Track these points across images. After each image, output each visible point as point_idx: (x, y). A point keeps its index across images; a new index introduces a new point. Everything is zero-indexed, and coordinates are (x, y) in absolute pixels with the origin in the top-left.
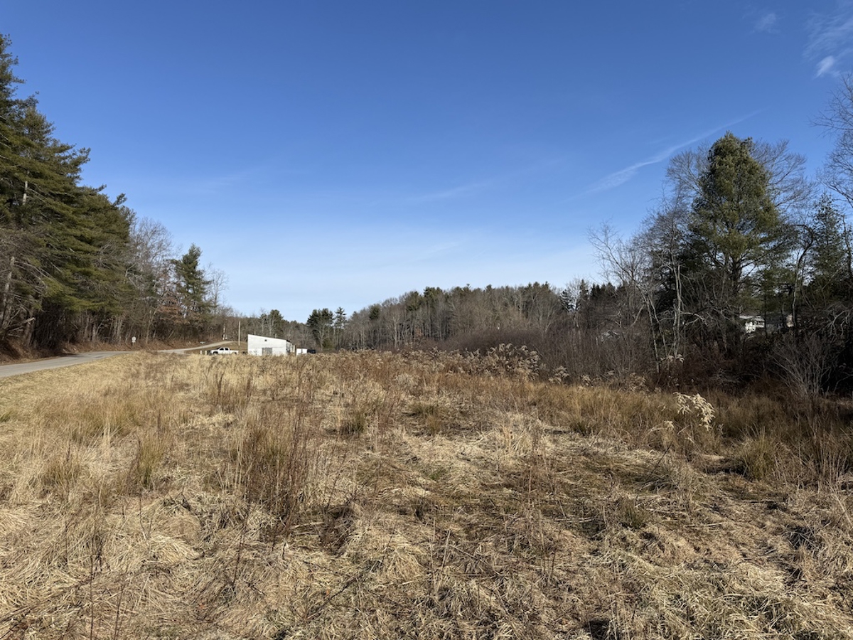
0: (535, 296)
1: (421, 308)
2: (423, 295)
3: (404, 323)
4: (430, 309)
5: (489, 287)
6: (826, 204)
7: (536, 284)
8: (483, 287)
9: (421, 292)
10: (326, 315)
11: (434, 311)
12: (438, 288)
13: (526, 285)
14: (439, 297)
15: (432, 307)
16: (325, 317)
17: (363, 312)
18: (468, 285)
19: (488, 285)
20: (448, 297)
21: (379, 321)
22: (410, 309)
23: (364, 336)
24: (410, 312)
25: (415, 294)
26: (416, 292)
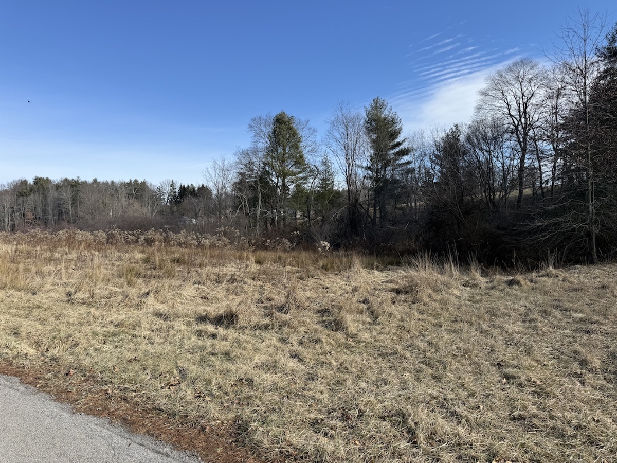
0: (137, 190)
1: (32, 195)
2: (32, 183)
3: (15, 207)
4: (41, 196)
5: (95, 180)
6: (326, 157)
7: (136, 181)
8: (90, 180)
9: (31, 181)
11: (45, 197)
12: (47, 179)
13: (127, 181)
14: (50, 186)
15: (43, 194)
18: (78, 177)
19: (94, 178)
20: (58, 186)
22: (21, 194)
24: (21, 197)
25: (24, 183)
26: (25, 180)
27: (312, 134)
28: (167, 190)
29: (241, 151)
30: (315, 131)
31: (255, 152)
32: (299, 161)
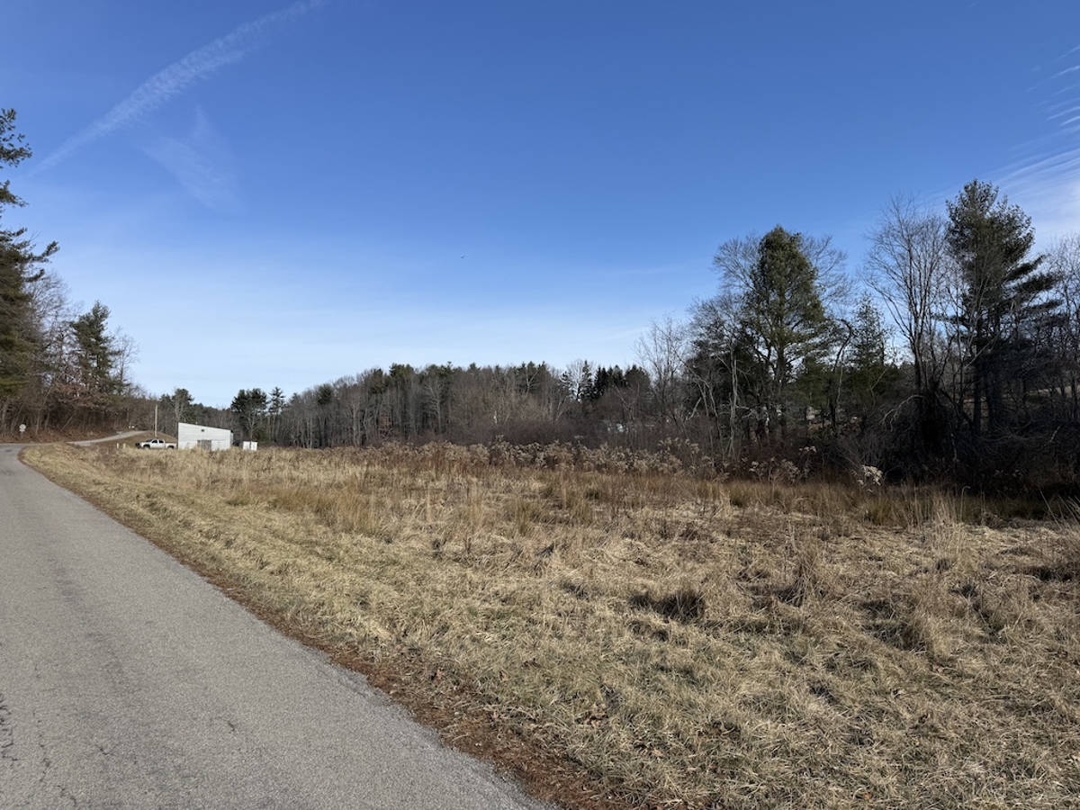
0: (533, 379)
1: (389, 391)
2: (388, 373)
3: (366, 410)
4: (400, 392)
5: (473, 366)
6: (866, 303)
7: (531, 364)
8: (465, 366)
9: (387, 371)
10: (257, 397)
11: (405, 394)
12: (408, 366)
13: (519, 365)
14: (412, 377)
15: (403, 389)
16: (255, 399)
17: (308, 394)
18: (450, 363)
19: (472, 363)
20: (423, 377)
21: (331, 406)
22: (374, 391)
23: (311, 425)
24: (374, 395)
25: (378, 373)
26: (380, 370)
27: (837, 262)
28: (578, 377)
29: (700, 304)
30: (842, 256)
31: (726, 304)
32: (812, 314)
